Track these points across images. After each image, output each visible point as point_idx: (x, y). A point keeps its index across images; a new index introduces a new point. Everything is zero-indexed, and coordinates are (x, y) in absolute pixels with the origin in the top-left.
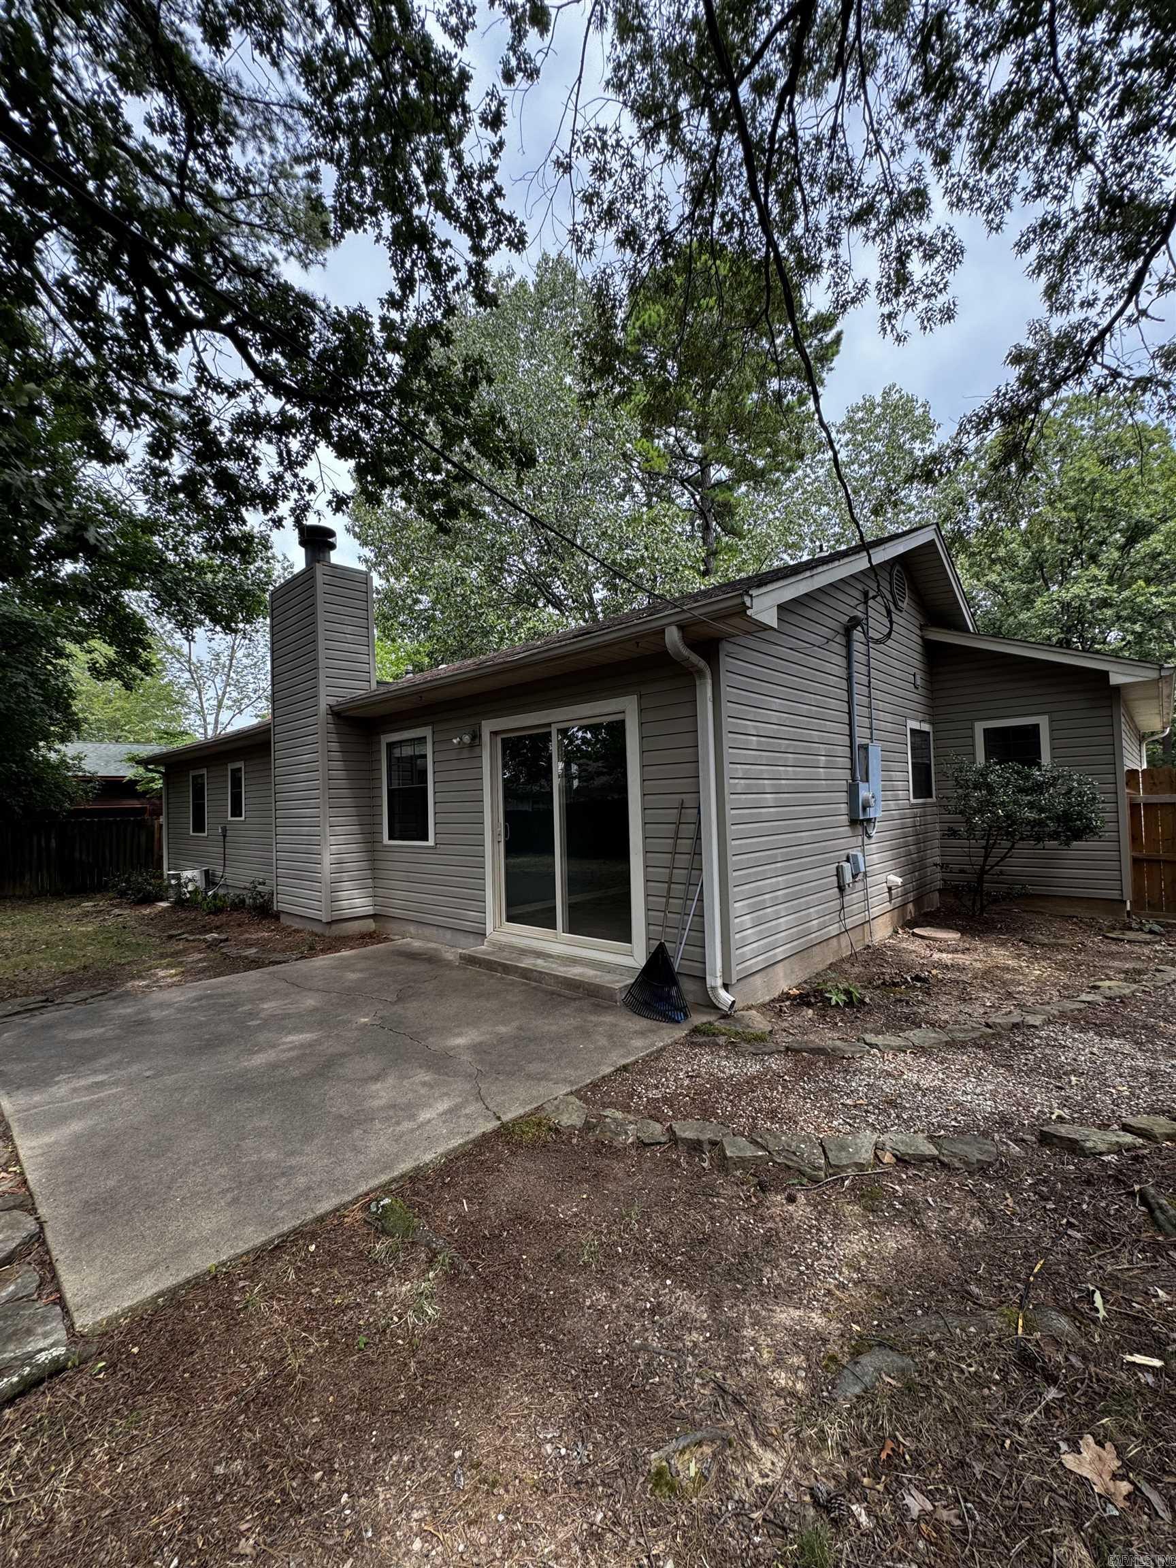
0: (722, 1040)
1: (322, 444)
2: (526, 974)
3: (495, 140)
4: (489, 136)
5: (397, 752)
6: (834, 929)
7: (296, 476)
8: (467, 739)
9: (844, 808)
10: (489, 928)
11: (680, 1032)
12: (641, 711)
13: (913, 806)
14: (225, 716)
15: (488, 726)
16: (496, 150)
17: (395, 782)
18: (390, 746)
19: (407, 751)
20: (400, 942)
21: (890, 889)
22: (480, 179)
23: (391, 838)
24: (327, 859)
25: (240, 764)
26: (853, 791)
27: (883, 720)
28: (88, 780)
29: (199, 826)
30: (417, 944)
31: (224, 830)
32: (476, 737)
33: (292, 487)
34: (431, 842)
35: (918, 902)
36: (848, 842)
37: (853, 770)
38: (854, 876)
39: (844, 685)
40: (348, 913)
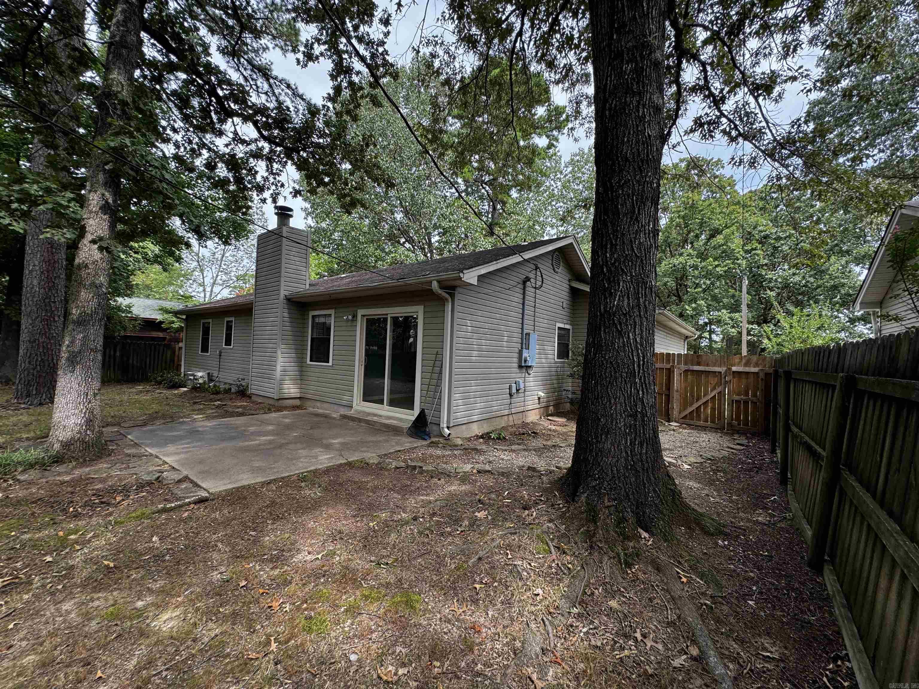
0: (440, 445)
1: (289, 162)
2: (367, 422)
3: (386, 31)
4: (382, 28)
5: (317, 320)
6: (506, 412)
7: (275, 179)
8: (350, 317)
9: (516, 360)
10: (354, 405)
11: (425, 443)
12: (425, 312)
13: (556, 363)
14: (217, 289)
15: (361, 312)
16: (387, 34)
17: (315, 334)
18: (314, 317)
19: (322, 320)
20: (311, 409)
21: (539, 398)
22: (377, 45)
23: (311, 361)
24: (279, 368)
25: (233, 319)
26: (520, 353)
27: (543, 323)
28: (136, 319)
29: (205, 349)
30: (320, 411)
31: (220, 352)
32: (355, 316)
33: (273, 184)
34: (330, 364)
35: (556, 406)
36: (517, 376)
37: (522, 344)
38: (518, 390)
39: (521, 306)
40: (286, 396)
